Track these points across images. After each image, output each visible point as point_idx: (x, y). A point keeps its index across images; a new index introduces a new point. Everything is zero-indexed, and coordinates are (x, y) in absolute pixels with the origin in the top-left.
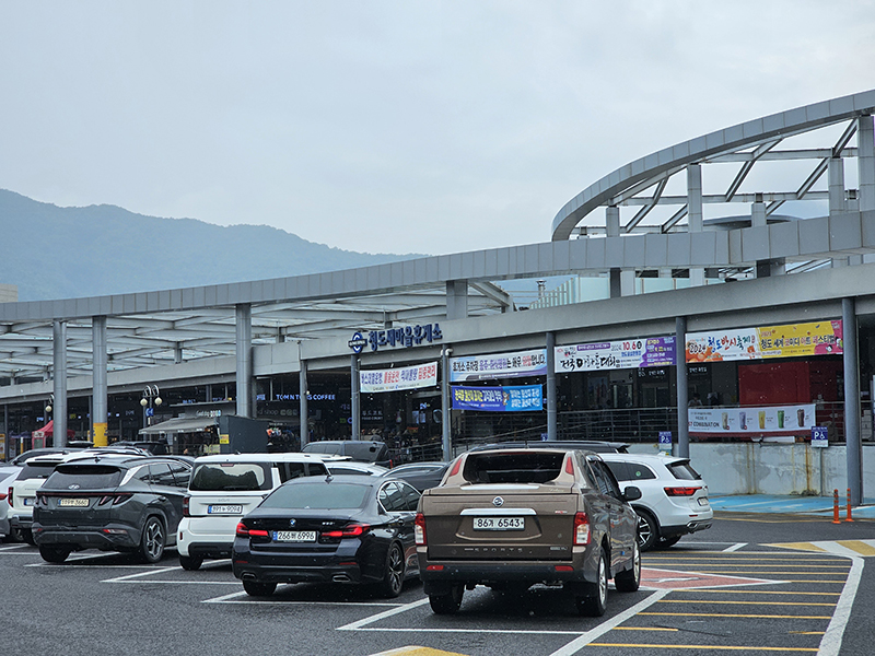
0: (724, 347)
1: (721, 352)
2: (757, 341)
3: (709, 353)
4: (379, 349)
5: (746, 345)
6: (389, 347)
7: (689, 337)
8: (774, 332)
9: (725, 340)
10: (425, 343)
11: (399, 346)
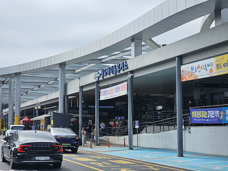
0: (198, 71)
1: (197, 74)
2: (215, 66)
3: (191, 75)
4: (105, 78)
5: (209, 68)
6: (108, 76)
7: (183, 67)
8: (223, 59)
9: (198, 67)
10: (122, 72)
11: (112, 75)
